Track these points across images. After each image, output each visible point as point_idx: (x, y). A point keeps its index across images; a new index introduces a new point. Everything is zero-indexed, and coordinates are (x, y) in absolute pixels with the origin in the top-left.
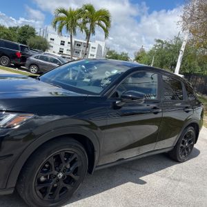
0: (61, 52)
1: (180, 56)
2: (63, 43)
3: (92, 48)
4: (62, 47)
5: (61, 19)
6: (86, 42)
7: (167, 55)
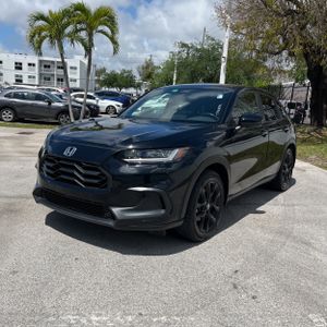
0: (19, 81)
1: (223, 65)
2: (19, 66)
3: (71, 68)
4: (19, 72)
5: (41, 29)
6: (60, 60)
7: (200, 66)
